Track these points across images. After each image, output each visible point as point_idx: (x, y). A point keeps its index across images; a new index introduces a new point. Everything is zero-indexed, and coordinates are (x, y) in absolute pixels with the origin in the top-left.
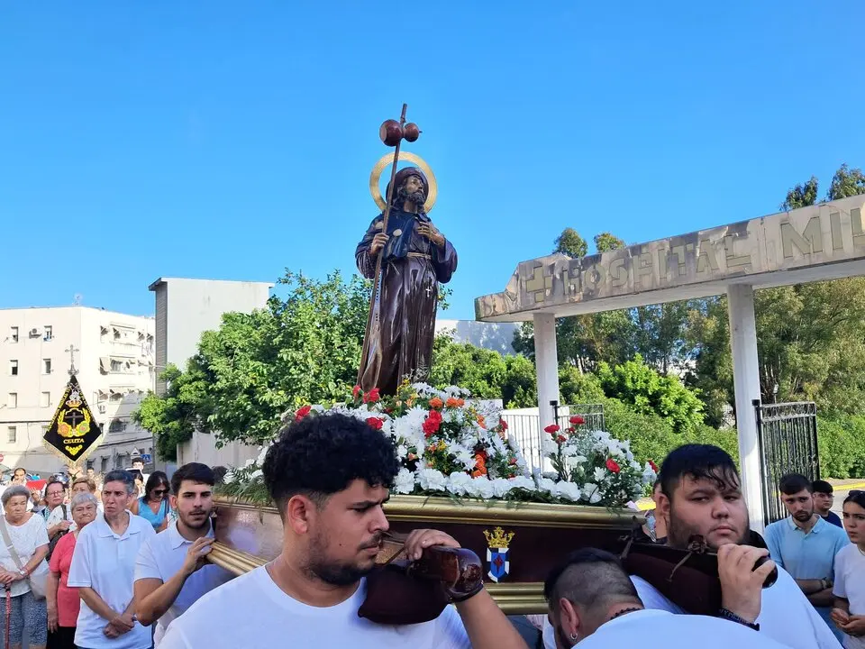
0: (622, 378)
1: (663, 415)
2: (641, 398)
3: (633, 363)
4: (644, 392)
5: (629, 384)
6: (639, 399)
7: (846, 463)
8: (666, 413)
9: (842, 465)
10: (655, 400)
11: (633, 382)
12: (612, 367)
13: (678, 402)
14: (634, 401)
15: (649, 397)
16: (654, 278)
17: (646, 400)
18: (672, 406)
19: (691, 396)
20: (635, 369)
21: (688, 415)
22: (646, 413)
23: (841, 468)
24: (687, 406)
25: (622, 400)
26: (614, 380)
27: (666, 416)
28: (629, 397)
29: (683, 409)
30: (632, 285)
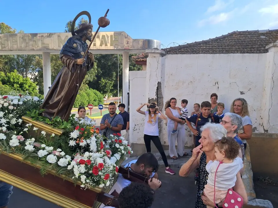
0: (9, 78)
1: (24, 91)
2: (16, 85)
3: (14, 73)
4: (17, 83)
5: (12, 80)
6: (15, 85)
7: (78, 103)
8: (25, 90)
9: (77, 104)
10: (21, 86)
11: (13, 79)
12: (6, 74)
13: (29, 86)
14: (13, 86)
15: (19, 85)
16: (17, 46)
17: (18, 85)
18: (27, 87)
19: (34, 85)
20: (14, 75)
21: (33, 91)
22: (18, 90)
23: (77, 105)
24: (32, 88)
25: (9, 85)
26: (6, 79)
27: (25, 91)
28: (12, 84)
29: (31, 89)
30: (10, 48)
